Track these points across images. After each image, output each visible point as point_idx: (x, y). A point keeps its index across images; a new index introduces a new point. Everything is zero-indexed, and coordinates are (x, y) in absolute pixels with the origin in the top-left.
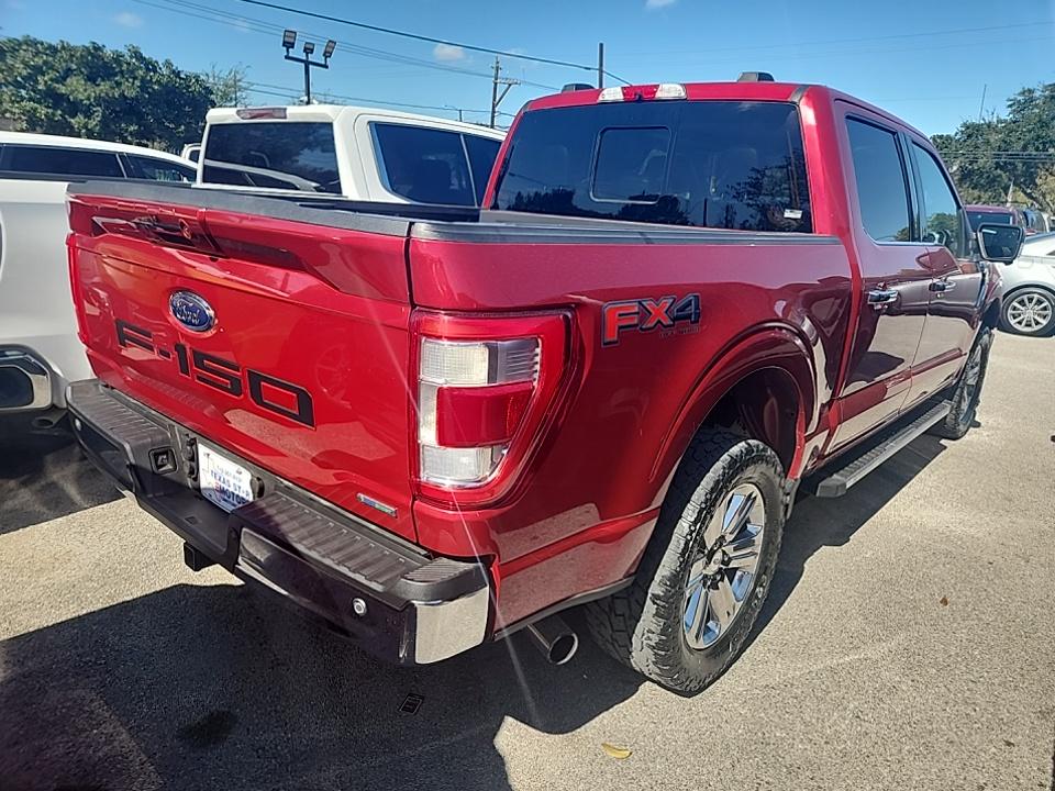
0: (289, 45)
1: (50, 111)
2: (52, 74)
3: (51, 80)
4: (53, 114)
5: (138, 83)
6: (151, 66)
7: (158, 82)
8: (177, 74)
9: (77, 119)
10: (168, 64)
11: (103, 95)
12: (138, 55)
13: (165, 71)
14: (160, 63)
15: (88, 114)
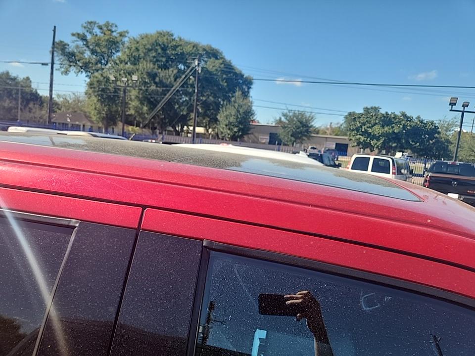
0: (452, 104)
1: (365, 139)
2: (368, 125)
3: (368, 127)
4: (367, 140)
5: (401, 127)
6: (409, 119)
7: (410, 126)
8: (421, 122)
9: (373, 141)
10: (418, 117)
11: (385, 132)
12: (404, 115)
13: (416, 121)
14: (414, 118)
15: (378, 140)
